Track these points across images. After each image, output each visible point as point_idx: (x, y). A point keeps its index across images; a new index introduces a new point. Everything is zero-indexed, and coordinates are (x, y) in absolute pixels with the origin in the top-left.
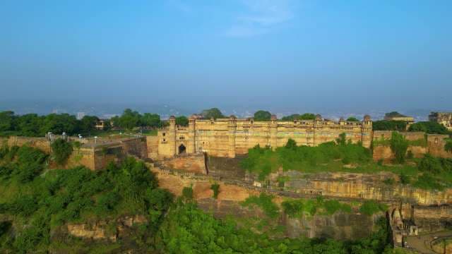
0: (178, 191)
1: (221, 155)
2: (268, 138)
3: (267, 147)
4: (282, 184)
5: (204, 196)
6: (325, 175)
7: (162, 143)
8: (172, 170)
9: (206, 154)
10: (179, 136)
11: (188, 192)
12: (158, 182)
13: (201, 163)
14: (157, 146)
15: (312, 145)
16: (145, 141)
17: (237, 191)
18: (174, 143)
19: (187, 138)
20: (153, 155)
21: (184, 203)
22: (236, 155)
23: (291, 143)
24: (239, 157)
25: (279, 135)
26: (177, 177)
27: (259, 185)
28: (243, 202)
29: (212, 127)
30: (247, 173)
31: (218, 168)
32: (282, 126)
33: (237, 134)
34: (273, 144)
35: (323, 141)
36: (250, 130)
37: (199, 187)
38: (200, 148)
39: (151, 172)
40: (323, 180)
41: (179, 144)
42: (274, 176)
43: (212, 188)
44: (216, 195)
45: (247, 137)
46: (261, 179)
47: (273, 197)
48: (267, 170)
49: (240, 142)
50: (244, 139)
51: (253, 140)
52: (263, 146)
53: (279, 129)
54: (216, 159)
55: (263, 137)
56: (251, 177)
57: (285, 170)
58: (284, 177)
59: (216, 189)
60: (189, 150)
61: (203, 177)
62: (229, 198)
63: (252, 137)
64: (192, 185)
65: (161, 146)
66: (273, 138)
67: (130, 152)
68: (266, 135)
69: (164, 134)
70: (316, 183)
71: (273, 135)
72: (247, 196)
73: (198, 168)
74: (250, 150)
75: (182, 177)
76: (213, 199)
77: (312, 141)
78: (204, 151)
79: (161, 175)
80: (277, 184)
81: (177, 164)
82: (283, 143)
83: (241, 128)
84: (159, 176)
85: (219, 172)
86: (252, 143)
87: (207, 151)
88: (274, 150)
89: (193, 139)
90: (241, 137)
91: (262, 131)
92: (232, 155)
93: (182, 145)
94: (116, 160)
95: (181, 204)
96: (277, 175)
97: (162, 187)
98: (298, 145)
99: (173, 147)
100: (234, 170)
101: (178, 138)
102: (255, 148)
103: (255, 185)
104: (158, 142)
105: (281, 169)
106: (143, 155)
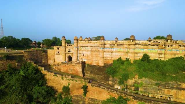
0: (59, 88)
1: (94, 64)
2: (128, 52)
3: (127, 60)
4: (137, 89)
5: (77, 93)
6: (174, 84)
7: (57, 54)
8: (56, 73)
9: (83, 64)
10: (68, 50)
11: (67, 89)
12: (46, 80)
13: (79, 69)
14: (54, 56)
15: (163, 59)
16: (47, 52)
17: (100, 92)
18: (64, 55)
19: (73, 51)
20: (51, 62)
21: (63, 97)
22: (104, 64)
23: (146, 57)
24: (106, 66)
25: (137, 50)
26: (59, 77)
27: (119, 88)
28: (104, 101)
29: (89, 45)
30: (111, 78)
31: (91, 73)
32: (139, 44)
33: (105, 50)
34: (132, 57)
35: (173, 57)
36: (115, 46)
37: (74, 86)
39: (41, 74)
40: (173, 88)
41: (67, 56)
42: (131, 82)
43: (82, 88)
44: (85, 93)
45: (112, 52)
46: (121, 83)
47: (129, 100)
48: (126, 77)
49: (107, 55)
50: (110, 54)
51: (117, 54)
52: (124, 59)
53: (136, 46)
54: (91, 66)
55: (124, 52)
56: (113, 81)
57: (140, 77)
58: (138, 83)
59: (85, 88)
60: (74, 59)
61: (77, 79)
62: (95, 97)
63: (116, 52)
64: (69, 84)
65: (56, 56)
66: (132, 53)
67: (31, 59)
68: (126, 50)
69: (58, 49)
70: (166, 90)
71: (131, 50)
72: (108, 97)
73: (77, 72)
74: (114, 61)
75: (62, 78)
76: (83, 96)
77: (163, 56)
78: (84, 60)
79: (49, 76)
80: (133, 88)
81: (63, 69)
82: (139, 57)
83: (108, 45)
84: (47, 77)
85: (92, 75)
86: (116, 56)
87: (85, 60)
88: (132, 62)
89: (76, 52)
90: (108, 52)
91: (123, 48)
92: (101, 64)
93: (70, 56)
94: (16, 64)
95: (61, 98)
96: (133, 81)
97: (49, 85)
98: (151, 58)
99: (64, 58)
100: (101, 75)
101: (67, 51)
102: (118, 60)
103: (116, 87)
104: (54, 54)
105: (137, 77)
106: (43, 62)
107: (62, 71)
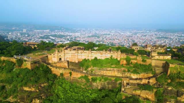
0: (59, 74)
1: (73, 61)
2: (88, 56)
3: (88, 59)
4: (92, 72)
5: (66, 76)
6: (105, 69)
8: (57, 67)
9: (68, 61)
10: (59, 55)
11: (62, 75)
12: (52, 71)
13: (66, 65)
14: (52, 58)
15: (102, 59)
16: (48, 57)
17: (77, 74)
18: (57, 57)
19: (62, 56)
20: (50, 62)
21: (61, 78)
22: (78, 61)
23: (96, 58)
24: (79, 62)
25: (92, 55)
26: (58, 69)
27: (85, 72)
28: (79, 78)
29: (70, 52)
30: (81, 68)
31: (72, 66)
32: (93, 52)
33: (78, 55)
34: (90, 59)
35: (106, 58)
36: (83, 53)
37: (65, 73)
38: (66, 59)
39: (49, 68)
40: (105, 70)
41: (59, 58)
42: (89, 69)
43: (69, 73)
44: (71, 75)
45: (82, 56)
46: (86, 70)
47: (88, 76)
48: (87, 67)
49: (79, 57)
50: (81, 57)
51: (84, 57)
52: (87, 59)
53: (92, 53)
54: (72, 63)
55: (87, 56)
56: (82, 69)
57: (93, 67)
58: (93, 69)
59: (71, 73)
60: (63, 60)
61: (67, 70)
62: (75, 76)
63: (84, 56)
64: (63, 72)
65: (53, 59)
66: (90, 57)
67: (42, 62)
68: (88, 55)
69: (54, 55)
70: (102, 71)
71: (90, 55)
72: (81, 76)
73: (65, 66)
74: (83, 60)
75: (60, 70)
76: (70, 77)
77: (102, 57)
78: (68, 60)
79: (53, 69)
80: (91, 71)
81: (58, 65)
82: (93, 58)
83: (80, 53)
84: (52, 70)
85: (73, 67)
86: (83, 58)
87: (69, 60)
88: (90, 60)
89: (64, 56)
90: (80, 56)
91: (87, 54)
92: (77, 62)
94: (38, 65)
95: (60, 78)
96: (91, 69)
97: (53, 73)
98: (98, 59)
99: (57, 59)
100: (77, 67)
101: (59, 56)
102: (84, 60)
104: (52, 57)
105: (92, 67)
106: (47, 62)
107: (58, 66)
